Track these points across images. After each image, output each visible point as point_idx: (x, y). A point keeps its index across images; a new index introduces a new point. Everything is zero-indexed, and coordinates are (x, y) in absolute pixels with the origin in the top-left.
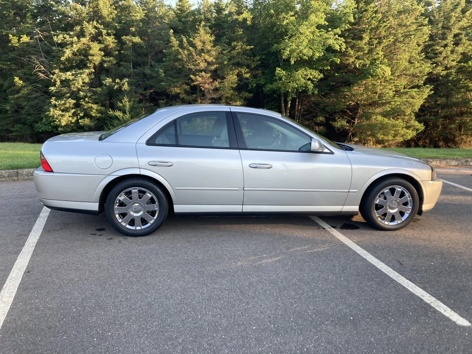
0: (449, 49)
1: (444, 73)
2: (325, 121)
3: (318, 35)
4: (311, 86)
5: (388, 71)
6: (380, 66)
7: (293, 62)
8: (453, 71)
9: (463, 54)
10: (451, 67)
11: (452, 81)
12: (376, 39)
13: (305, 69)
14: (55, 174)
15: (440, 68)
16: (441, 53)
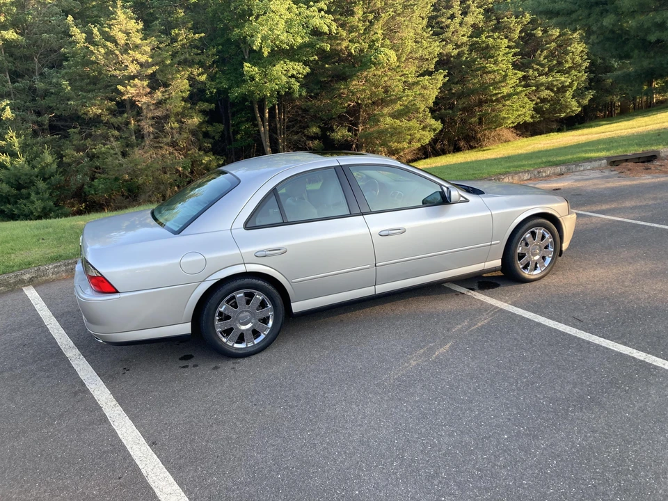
0: (457, 20)
1: (455, 52)
2: (320, 133)
3: (297, 12)
4: (296, 86)
5: (393, 55)
6: (382, 49)
7: (266, 54)
8: (465, 49)
9: (473, 26)
10: (462, 44)
11: (466, 62)
12: (371, 12)
13: (285, 62)
14: (122, 295)
15: (450, 46)
16: (448, 26)
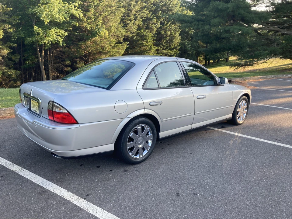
0: (132, 22)
1: (131, 35)
2: (70, 64)
3: (64, 6)
4: (61, 40)
5: (107, 33)
6: (102, 29)
7: (46, 23)
8: (135, 34)
9: (138, 25)
10: (134, 32)
11: (135, 41)
12: (97, 12)
13: (56, 29)
15: (129, 33)
16: (128, 24)
